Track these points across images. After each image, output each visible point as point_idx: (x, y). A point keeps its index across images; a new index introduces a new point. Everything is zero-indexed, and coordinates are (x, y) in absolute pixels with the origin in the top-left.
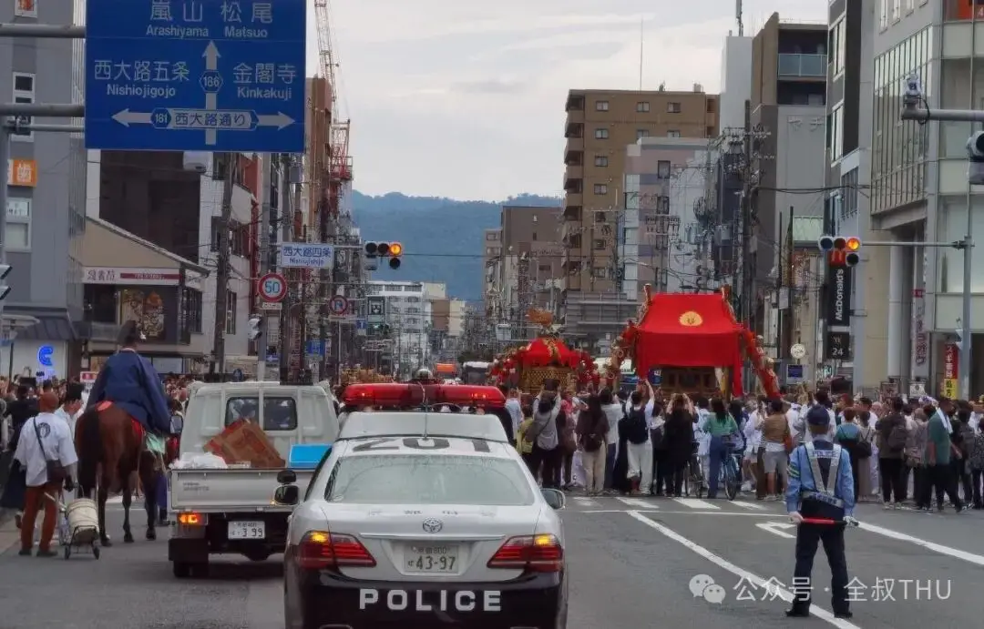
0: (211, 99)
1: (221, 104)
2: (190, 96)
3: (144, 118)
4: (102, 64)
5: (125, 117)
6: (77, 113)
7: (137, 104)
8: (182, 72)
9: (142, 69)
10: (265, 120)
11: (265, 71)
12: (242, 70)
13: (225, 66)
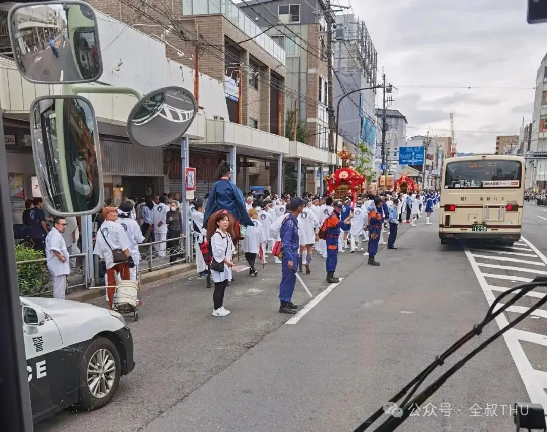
0: (413, 159)
2: (411, 158)
3: (405, 161)
4: (401, 155)
5: (403, 161)
6: (398, 161)
7: (405, 159)
8: (410, 156)
9: (406, 155)
10: (419, 161)
11: (419, 155)
12: (417, 155)
13: (415, 155)
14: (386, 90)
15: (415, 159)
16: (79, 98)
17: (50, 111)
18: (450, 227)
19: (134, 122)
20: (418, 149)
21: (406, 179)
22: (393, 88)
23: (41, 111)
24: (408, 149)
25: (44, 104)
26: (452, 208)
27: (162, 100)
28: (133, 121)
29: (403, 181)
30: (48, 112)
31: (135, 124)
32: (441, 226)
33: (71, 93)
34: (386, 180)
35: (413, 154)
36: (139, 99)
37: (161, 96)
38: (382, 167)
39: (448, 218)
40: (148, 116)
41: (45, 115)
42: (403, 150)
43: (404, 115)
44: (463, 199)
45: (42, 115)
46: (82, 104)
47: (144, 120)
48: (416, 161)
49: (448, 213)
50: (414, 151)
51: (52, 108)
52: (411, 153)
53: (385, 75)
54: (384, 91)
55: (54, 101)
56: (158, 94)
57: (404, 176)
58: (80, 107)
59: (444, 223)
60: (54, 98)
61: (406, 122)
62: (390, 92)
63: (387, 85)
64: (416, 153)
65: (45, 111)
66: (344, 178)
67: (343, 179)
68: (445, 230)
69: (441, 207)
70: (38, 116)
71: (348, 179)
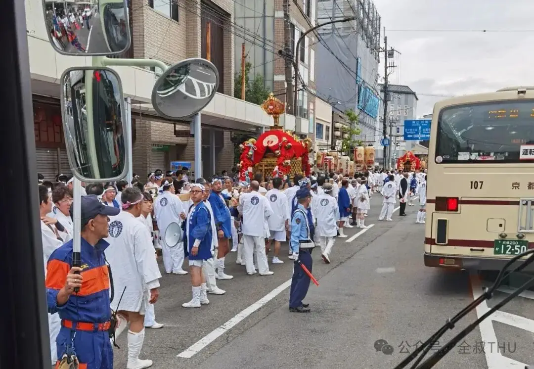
0: (420, 133)
1: (421, 134)
2: (417, 133)
3: (411, 136)
4: (406, 130)
5: (409, 136)
6: (403, 136)
7: (410, 134)
8: (416, 130)
9: (411, 129)
10: (427, 136)
11: (427, 130)
12: (424, 129)
13: (422, 129)
14: (387, 55)
15: (422, 133)
16: (107, 70)
17: (81, 84)
18: (448, 245)
19: (159, 94)
20: (425, 123)
21: (411, 156)
22: (395, 52)
23: (72, 84)
24: (414, 122)
25: (75, 76)
26: (452, 204)
27: (186, 73)
28: (158, 92)
29: (408, 158)
30: (78, 85)
31: (160, 95)
32: (430, 241)
33: (100, 65)
34: (365, 154)
35: (420, 128)
36: (163, 71)
37: (184, 69)
38: (383, 142)
39: (442, 224)
40: (173, 88)
41: (75, 87)
42: (408, 124)
43: (414, 91)
44: (475, 185)
45: (72, 88)
46: (111, 77)
47: (169, 92)
48: (424, 136)
49: (443, 216)
50: (421, 125)
51: (82, 80)
52: (417, 127)
53: (386, 37)
54: (386, 56)
55: (84, 72)
56: (182, 67)
57: (409, 154)
58: (109, 80)
59: (435, 236)
60: (84, 70)
61: (417, 99)
62: (393, 57)
63: (389, 49)
64: (423, 127)
65: (75, 84)
66: (270, 145)
67: (268, 147)
68: (436, 250)
69: (429, 201)
70: (69, 89)
71: (276, 147)
